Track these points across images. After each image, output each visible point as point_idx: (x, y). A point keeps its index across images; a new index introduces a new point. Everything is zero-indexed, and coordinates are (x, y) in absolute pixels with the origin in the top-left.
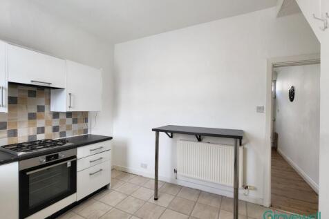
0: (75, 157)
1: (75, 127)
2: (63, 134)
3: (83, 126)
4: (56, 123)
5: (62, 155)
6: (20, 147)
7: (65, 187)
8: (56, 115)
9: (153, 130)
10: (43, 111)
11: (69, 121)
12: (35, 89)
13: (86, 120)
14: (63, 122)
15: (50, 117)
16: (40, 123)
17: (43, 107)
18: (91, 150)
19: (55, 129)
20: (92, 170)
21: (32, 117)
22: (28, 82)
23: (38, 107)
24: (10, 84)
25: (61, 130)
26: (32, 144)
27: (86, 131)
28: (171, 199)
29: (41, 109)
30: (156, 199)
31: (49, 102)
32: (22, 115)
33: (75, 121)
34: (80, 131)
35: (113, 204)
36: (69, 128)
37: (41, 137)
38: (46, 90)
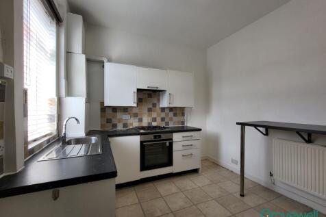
0: (172, 139)
1: (175, 119)
2: (167, 123)
3: (181, 119)
4: (163, 115)
5: (163, 136)
6: (143, 128)
7: (165, 159)
8: (163, 109)
9: (238, 124)
10: (155, 107)
11: (171, 114)
12: (151, 92)
13: (183, 115)
14: (167, 115)
15: (160, 111)
16: (154, 115)
17: (155, 104)
18: (184, 137)
19: (163, 119)
20: (185, 153)
21: (150, 110)
22: (146, 88)
23: (153, 104)
24: (138, 90)
25: (166, 121)
26: (149, 127)
27: (183, 123)
28: (261, 202)
29: (154, 105)
30: (242, 195)
31: (159, 101)
32: (145, 109)
33: (175, 115)
34: (178, 122)
35: (200, 185)
36: (171, 119)
37: (154, 124)
38: (158, 93)
